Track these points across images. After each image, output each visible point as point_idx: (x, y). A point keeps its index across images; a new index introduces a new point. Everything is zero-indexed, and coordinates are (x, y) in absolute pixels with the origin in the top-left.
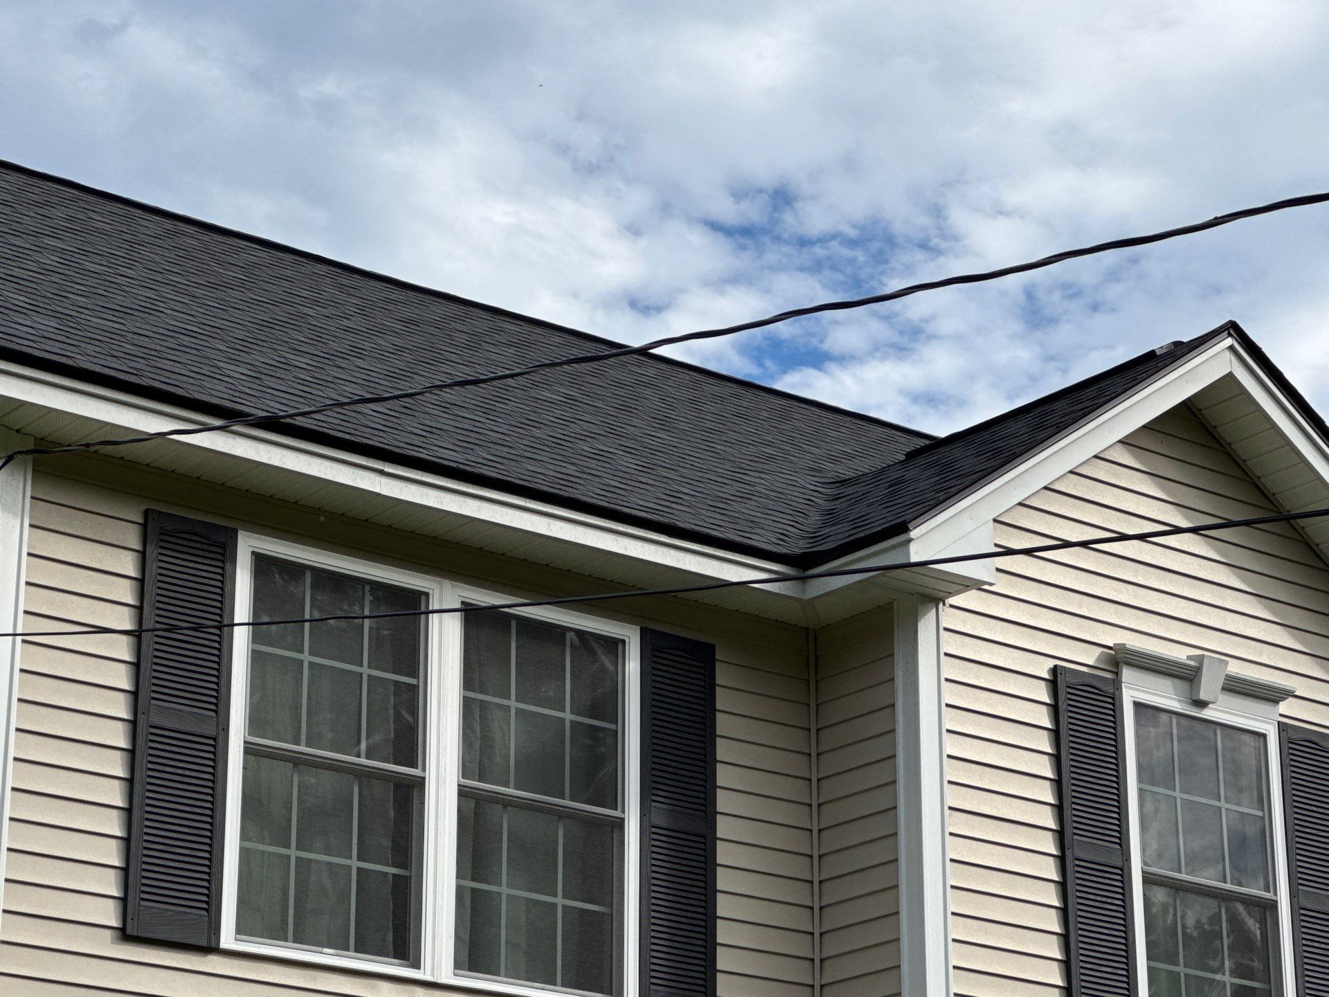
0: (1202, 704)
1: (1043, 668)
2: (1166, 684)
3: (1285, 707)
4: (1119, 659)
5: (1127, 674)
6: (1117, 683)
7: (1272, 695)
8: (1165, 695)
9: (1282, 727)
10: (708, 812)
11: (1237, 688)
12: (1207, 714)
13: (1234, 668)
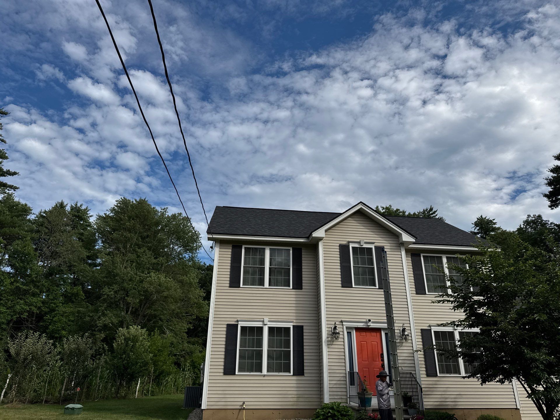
0: (362, 246)
1: (338, 245)
2: (357, 244)
3: (376, 244)
4: (349, 242)
5: (350, 244)
6: (349, 245)
7: (373, 243)
8: (356, 245)
9: (375, 247)
10: (301, 266)
11: (366, 243)
12: (363, 247)
13: (365, 241)
